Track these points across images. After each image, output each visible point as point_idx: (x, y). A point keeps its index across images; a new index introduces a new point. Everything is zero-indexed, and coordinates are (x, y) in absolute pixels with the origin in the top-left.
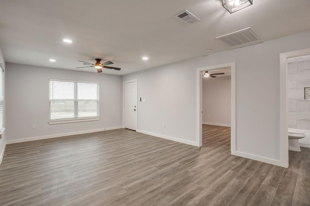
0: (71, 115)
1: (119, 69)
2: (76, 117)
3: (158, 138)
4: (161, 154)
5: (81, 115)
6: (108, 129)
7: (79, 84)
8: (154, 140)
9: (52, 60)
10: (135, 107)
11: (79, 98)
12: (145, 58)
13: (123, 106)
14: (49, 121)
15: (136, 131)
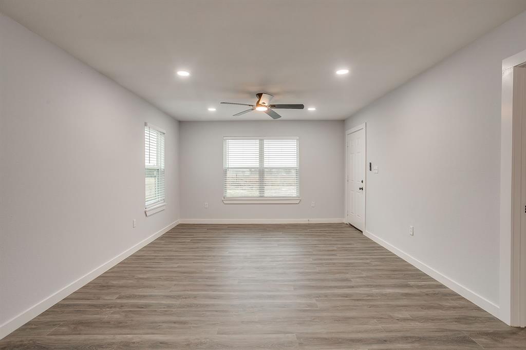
0: (255, 193)
1: (301, 107)
2: (262, 195)
3: (398, 259)
4: (357, 303)
5: (270, 192)
6: (314, 221)
7: (267, 143)
8: (379, 263)
9: (212, 109)
10: (362, 182)
11: (266, 165)
12: (342, 72)
13: (346, 180)
14: (223, 199)
15: (362, 232)
